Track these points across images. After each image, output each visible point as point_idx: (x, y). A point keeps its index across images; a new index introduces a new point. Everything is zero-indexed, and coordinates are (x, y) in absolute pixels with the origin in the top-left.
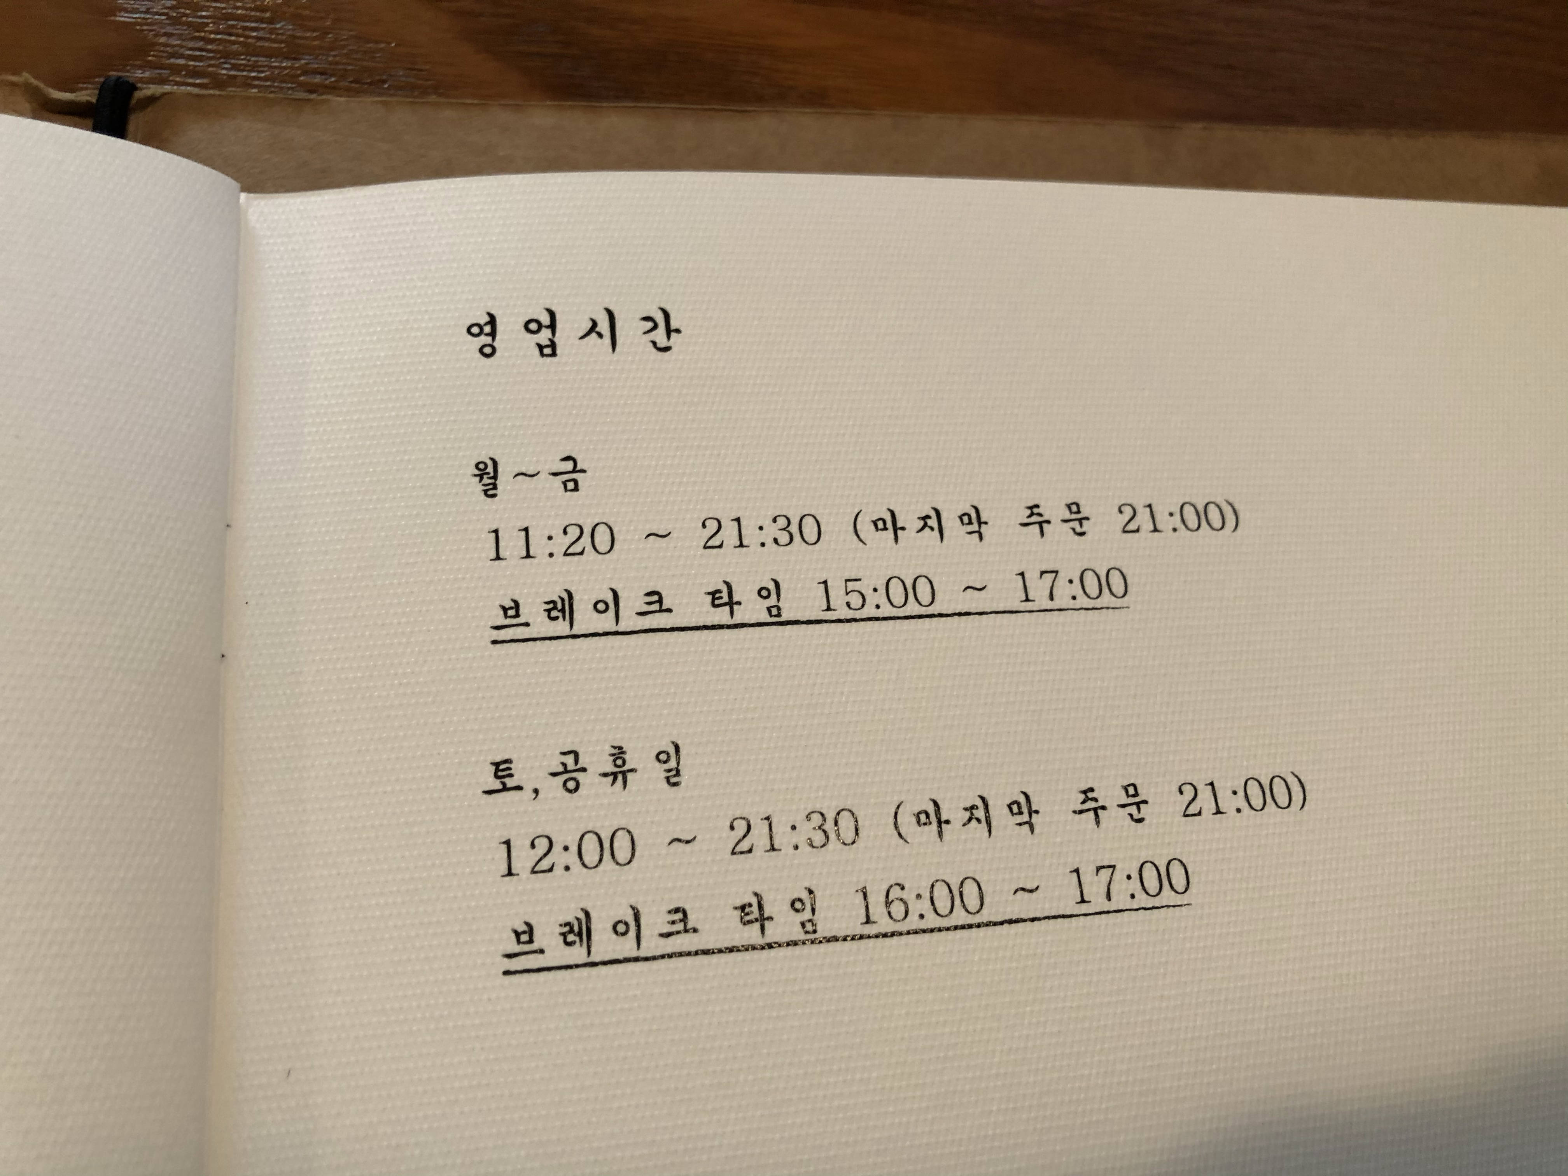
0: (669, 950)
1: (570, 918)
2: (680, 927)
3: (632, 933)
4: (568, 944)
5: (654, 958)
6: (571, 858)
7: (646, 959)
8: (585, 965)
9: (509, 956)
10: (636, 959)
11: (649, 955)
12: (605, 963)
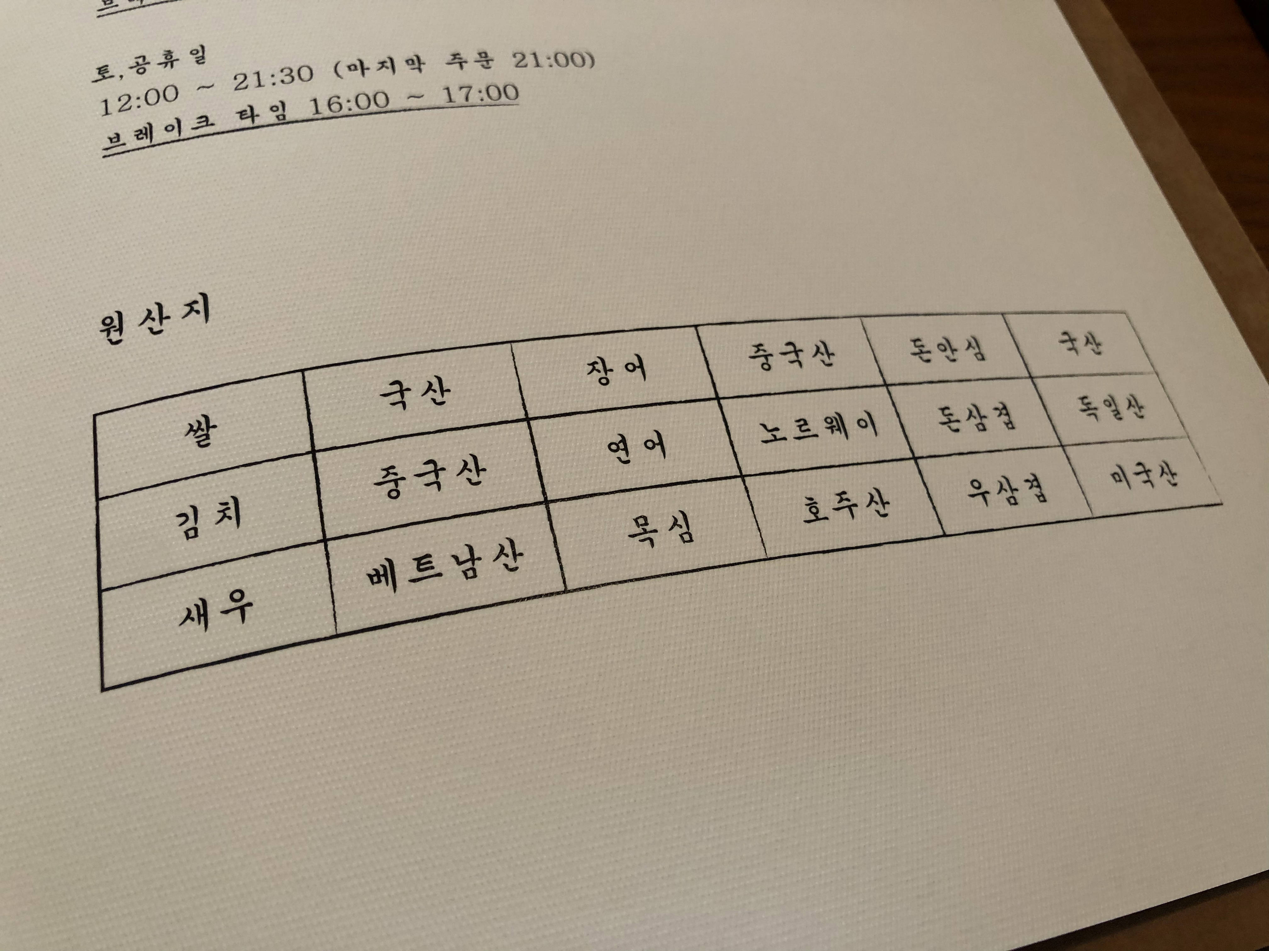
0: (198, 135)
1: (141, 128)
2: (205, 124)
3: (176, 129)
4: (138, 139)
5: (188, 139)
6: (142, 102)
7: (184, 140)
8: (148, 147)
9: (107, 149)
10: (178, 141)
11: (186, 137)
12: (159, 145)
